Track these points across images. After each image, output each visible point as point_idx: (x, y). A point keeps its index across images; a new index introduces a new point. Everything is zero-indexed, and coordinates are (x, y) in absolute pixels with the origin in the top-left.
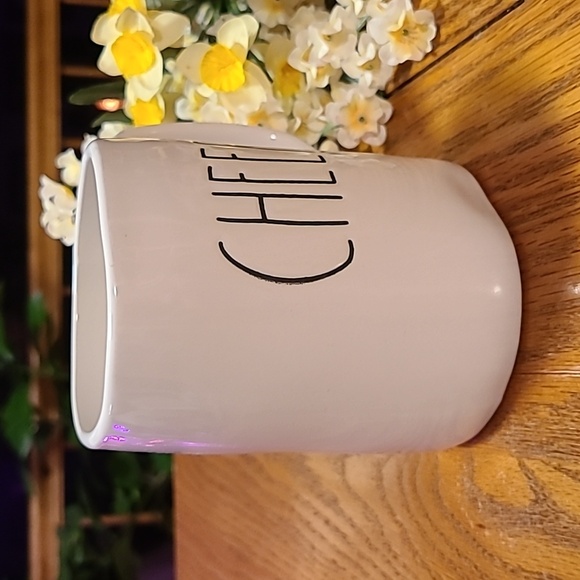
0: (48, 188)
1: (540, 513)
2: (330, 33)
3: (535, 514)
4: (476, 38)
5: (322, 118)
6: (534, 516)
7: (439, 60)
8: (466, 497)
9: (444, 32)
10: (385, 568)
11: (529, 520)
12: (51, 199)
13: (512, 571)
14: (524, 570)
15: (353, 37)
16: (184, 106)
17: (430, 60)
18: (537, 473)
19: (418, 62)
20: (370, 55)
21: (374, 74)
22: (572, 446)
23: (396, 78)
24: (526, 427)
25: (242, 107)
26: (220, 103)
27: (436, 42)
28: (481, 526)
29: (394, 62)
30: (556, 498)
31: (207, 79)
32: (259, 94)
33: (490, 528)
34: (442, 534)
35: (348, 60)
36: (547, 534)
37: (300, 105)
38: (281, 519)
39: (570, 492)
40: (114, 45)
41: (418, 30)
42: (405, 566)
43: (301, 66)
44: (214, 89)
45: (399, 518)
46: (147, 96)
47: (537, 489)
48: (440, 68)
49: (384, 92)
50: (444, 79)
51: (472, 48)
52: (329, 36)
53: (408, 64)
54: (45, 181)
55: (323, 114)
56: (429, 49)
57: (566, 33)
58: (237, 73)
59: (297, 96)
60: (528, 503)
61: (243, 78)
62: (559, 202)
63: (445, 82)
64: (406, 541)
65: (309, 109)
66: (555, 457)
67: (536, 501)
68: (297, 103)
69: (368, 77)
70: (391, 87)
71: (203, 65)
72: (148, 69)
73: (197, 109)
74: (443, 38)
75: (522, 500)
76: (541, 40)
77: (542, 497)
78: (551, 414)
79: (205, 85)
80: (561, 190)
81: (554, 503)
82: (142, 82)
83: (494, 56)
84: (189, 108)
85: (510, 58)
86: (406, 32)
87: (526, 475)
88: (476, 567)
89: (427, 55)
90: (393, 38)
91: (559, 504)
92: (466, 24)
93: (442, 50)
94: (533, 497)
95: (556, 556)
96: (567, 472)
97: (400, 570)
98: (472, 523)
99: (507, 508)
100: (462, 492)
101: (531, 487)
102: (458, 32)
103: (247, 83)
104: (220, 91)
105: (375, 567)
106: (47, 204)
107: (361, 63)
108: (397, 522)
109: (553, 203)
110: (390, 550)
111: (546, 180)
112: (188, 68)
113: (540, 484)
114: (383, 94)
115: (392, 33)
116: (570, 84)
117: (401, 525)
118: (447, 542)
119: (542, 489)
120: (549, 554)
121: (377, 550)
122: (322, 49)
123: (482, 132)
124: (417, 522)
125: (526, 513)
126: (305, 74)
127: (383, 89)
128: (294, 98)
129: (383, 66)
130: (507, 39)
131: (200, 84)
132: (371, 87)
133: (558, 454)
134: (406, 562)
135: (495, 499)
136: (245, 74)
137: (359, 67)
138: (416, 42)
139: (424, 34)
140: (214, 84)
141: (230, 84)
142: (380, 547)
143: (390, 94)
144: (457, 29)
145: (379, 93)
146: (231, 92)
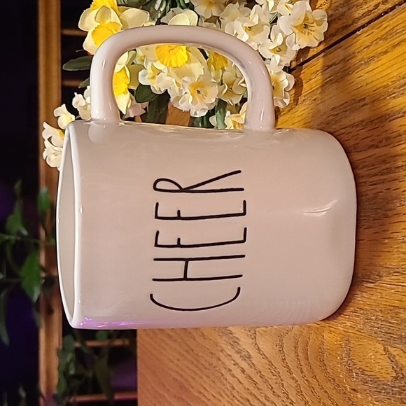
0: (47, 131)
1: (399, 387)
2: (250, 26)
3: (395, 387)
4: (358, 33)
5: (243, 85)
6: (394, 389)
7: (330, 46)
8: (344, 368)
11: (390, 391)
12: (49, 140)
15: (267, 28)
16: (144, 75)
17: (323, 47)
18: (397, 358)
19: (314, 48)
20: (279, 41)
21: (281, 56)
23: (297, 58)
24: (390, 323)
25: (185, 79)
26: (169, 75)
28: (354, 390)
29: (296, 48)
31: (160, 58)
32: (198, 68)
33: (361, 393)
34: (326, 392)
35: (263, 45)
37: (227, 75)
38: (210, 364)
40: (94, 32)
41: (315, 24)
44: (166, 65)
45: (294, 375)
47: (398, 370)
49: (289, 67)
50: (333, 62)
51: (355, 40)
53: (307, 49)
54: (45, 125)
55: (244, 82)
56: (323, 39)
58: (182, 53)
59: (225, 68)
60: (390, 379)
61: (186, 57)
63: (334, 64)
64: (300, 392)
65: (234, 78)
67: (396, 378)
68: (225, 74)
69: (278, 57)
70: (294, 64)
73: (153, 78)
75: (385, 375)
77: (401, 376)
79: (158, 62)
83: (371, 48)
84: (147, 76)
85: (384, 50)
86: (306, 26)
87: (389, 358)
89: (320, 43)
90: (297, 31)
92: (350, 22)
94: (394, 375)
98: (348, 387)
99: (375, 380)
100: (341, 364)
101: (393, 367)
103: (189, 61)
104: (169, 66)
107: (272, 48)
108: (293, 378)
110: (288, 398)
113: (400, 366)
114: (288, 70)
115: (296, 27)
117: (296, 381)
118: (329, 398)
119: (401, 370)
121: (279, 396)
122: (244, 36)
123: (362, 103)
124: (307, 380)
125: (389, 385)
128: (224, 70)
129: (288, 50)
130: (382, 36)
131: (155, 61)
132: (279, 65)
135: (366, 373)
136: (187, 54)
137: (270, 50)
138: (313, 33)
139: (319, 27)
140: (165, 62)
141: (177, 62)
142: (281, 395)
143: (294, 69)
144: (344, 25)
145: (285, 69)
146: (177, 67)
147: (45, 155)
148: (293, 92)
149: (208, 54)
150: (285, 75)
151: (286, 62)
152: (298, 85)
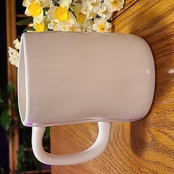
0: (10, 50)
1: (154, 144)
2: (93, 3)
3: (152, 144)
4: (136, 4)
5: (91, 28)
7: (125, 11)
9: (127, 2)
10: (110, 161)
11: (150, 146)
12: (12, 54)
13: (146, 161)
14: (149, 161)
15: (100, 4)
16: (50, 25)
17: (123, 11)
18: (153, 132)
19: (119, 11)
20: (105, 9)
21: (106, 15)
22: (163, 124)
23: (113, 17)
24: (150, 119)
25: (67, 25)
26: (61, 24)
28: (137, 148)
29: (112, 11)
30: (158, 139)
31: (57, 17)
32: (72, 21)
33: (139, 149)
34: (126, 151)
35: (98, 11)
36: (155, 150)
38: (80, 147)
39: (162, 137)
40: (29, 7)
41: (119, 2)
43: (85, 13)
44: (59, 20)
45: (114, 146)
46: (39, 22)
47: (153, 137)
48: (125, 13)
49: (109, 20)
50: (127, 16)
51: (135, 7)
52: (93, 4)
53: (116, 12)
54: (10, 48)
55: (91, 27)
56: (122, 7)
57: (161, 2)
58: (65, 15)
59: (84, 22)
60: (150, 141)
62: (159, 53)
63: (127, 17)
65: (87, 26)
66: (158, 128)
67: (152, 140)
68: (84, 24)
69: (104, 16)
70: (111, 19)
71: (55, 13)
72: (39, 14)
73: (54, 26)
74: (126, 4)
76: (155, 4)
77: (154, 139)
78: (157, 115)
79: (56, 19)
80: (160, 49)
81: (158, 141)
82: (37, 18)
83: (141, 9)
85: (146, 10)
86: (115, 2)
87: (150, 133)
88: (136, 160)
89: (122, 9)
90: (112, 4)
91: (159, 141)
93: (126, 8)
94: (152, 139)
95: (158, 156)
96: (161, 132)
97: (114, 161)
98: (134, 147)
101: (151, 136)
102: (130, 2)
103: (68, 18)
104: (60, 21)
105: (107, 161)
106: (10, 55)
107: (102, 12)
108: (113, 147)
109: (157, 53)
110: (111, 156)
111: (156, 46)
112: (51, 14)
113: (154, 135)
114: (109, 21)
115: (111, 2)
116: (163, 17)
117: (115, 148)
118: (127, 153)
120: (156, 156)
121: (108, 156)
122: (91, 7)
123: (137, 32)
124: (119, 147)
125: (150, 144)
126: (86, 15)
128: (83, 23)
129: (109, 13)
130: (145, 4)
131: (55, 19)
132: (105, 19)
133: (159, 127)
134: (116, 159)
135: (141, 140)
136: (68, 15)
137: (102, 13)
138: (118, 5)
139: (121, 3)
140: (59, 19)
141: (63, 18)
142: (109, 155)
143: (111, 21)
145: (108, 21)
146: (64, 21)
147: (10, 60)
148: (111, 30)
149: (76, 16)
150: (108, 23)
151: (108, 18)
152: (113, 28)
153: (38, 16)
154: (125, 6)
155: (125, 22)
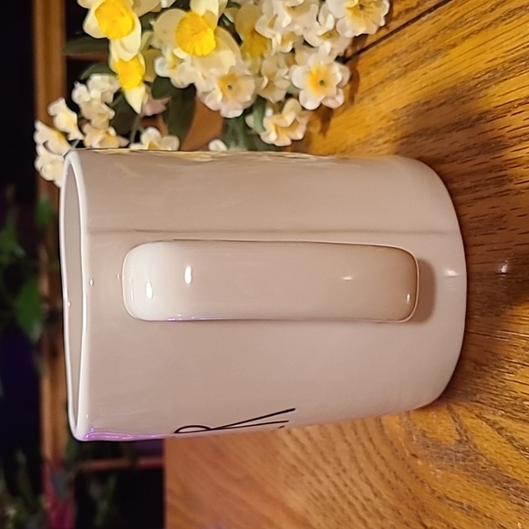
1: (463, 452)
2: (293, 5)
3: (459, 452)
4: (424, 18)
5: (287, 77)
6: (458, 454)
7: (392, 33)
8: (403, 429)
9: (397, 8)
10: (336, 480)
11: (454, 457)
12: (45, 145)
13: (439, 498)
14: (448, 498)
15: (315, 7)
16: (162, 64)
17: (384, 32)
18: (462, 417)
19: (373, 35)
20: (330, 25)
21: (333, 42)
22: (492, 399)
23: (353, 46)
25: (213, 70)
26: (192, 65)
27: (388, 17)
28: (414, 456)
29: (349, 34)
30: (477, 441)
31: (181, 44)
32: (229, 57)
33: (421, 459)
34: (383, 458)
35: (310, 29)
36: (467, 471)
37: (267, 65)
39: (488, 438)
40: (97, 11)
41: (373, 5)
42: (352, 480)
43: (267, 33)
44: (188, 52)
45: (348, 438)
46: (128, 57)
47: (462, 432)
48: (391, 41)
49: (344, 57)
50: (395, 52)
51: (420, 28)
52: (293, 7)
53: (364, 36)
54: (39, 126)
55: (288, 74)
56: (383, 23)
57: (500, 28)
58: (208, 39)
59: (265, 55)
60: (453, 442)
61: (214, 44)
62: (488, 182)
63: (395, 55)
64: (354, 459)
65: (276, 68)
66: (477, 406)
67: (460, 442)
68: (264, 62)
69: (327, 45)
70: (350, 53)
71: (177, 31)
72: (129, 33)
73: (174, 67)
74: (395, 14)
75: (448, 438)
76: (479, 31)
77: (465, 439)
78: (475, 369)
79: (180, 49)
80: (490, 172)
81: (475, 446)
82: (122, 45)
83: (438, 39)
84: (166, 66)
85: (452, 43)
86: (362, 7)
87: (453, 418)
88: (410, 490)
89: (380, 29)
90: (350, 13)
91: (479, 447)
92: (414, 4)
93: (394, 25)
94: (458, 438)
95: (474, 490)
96: (487, 421)
97: (348, 482)
98: (407, 452)
99: (437, 444)
100: (400, 424)
101: (457, 429)
102: (408, 11)
103: (218, 48)
104: (193, 54)
105: (328, 477)
106: (40, 150)
107: (321, 32)
108: (346, 441)
109: (483, 182)
110: (340, 465)
111: (478, 161)
112: (165, 32)
113: (464, 428)
114: (342, 59)
115: (349, 8)
116: (502, 76)
117: (350, 445)
118: (387, 465)
119: (466, 432)
120: (469, 488)
122: (286, 19)
124: (362, 444)
125: (452, 450)
126: (271, 39)
127: (342, 55)
128: (262, 57)
129: (340, 37)
130: (451, 24)
131: (176, 47)
132: (330, 54)
133: (479, 405)
134: (353, 476)
135: (427, 435)
136: (215, 39)
137: (319, 36)
138: (371, 16)
139: (378, 9)
140: (187, 49)
141: (202, 49)
142: (331, 460)
143: (349, 59)
144: (407, 7)
145: (338, 59)
146: (203, 56)
147: (38, 165)
148: (348, 87)
149: (242, 37)
150: (337, 67)
151: (340, 50)
152: (354, 79)
153: (125, 40)
154: (391, 20)
155: (388, 69)
